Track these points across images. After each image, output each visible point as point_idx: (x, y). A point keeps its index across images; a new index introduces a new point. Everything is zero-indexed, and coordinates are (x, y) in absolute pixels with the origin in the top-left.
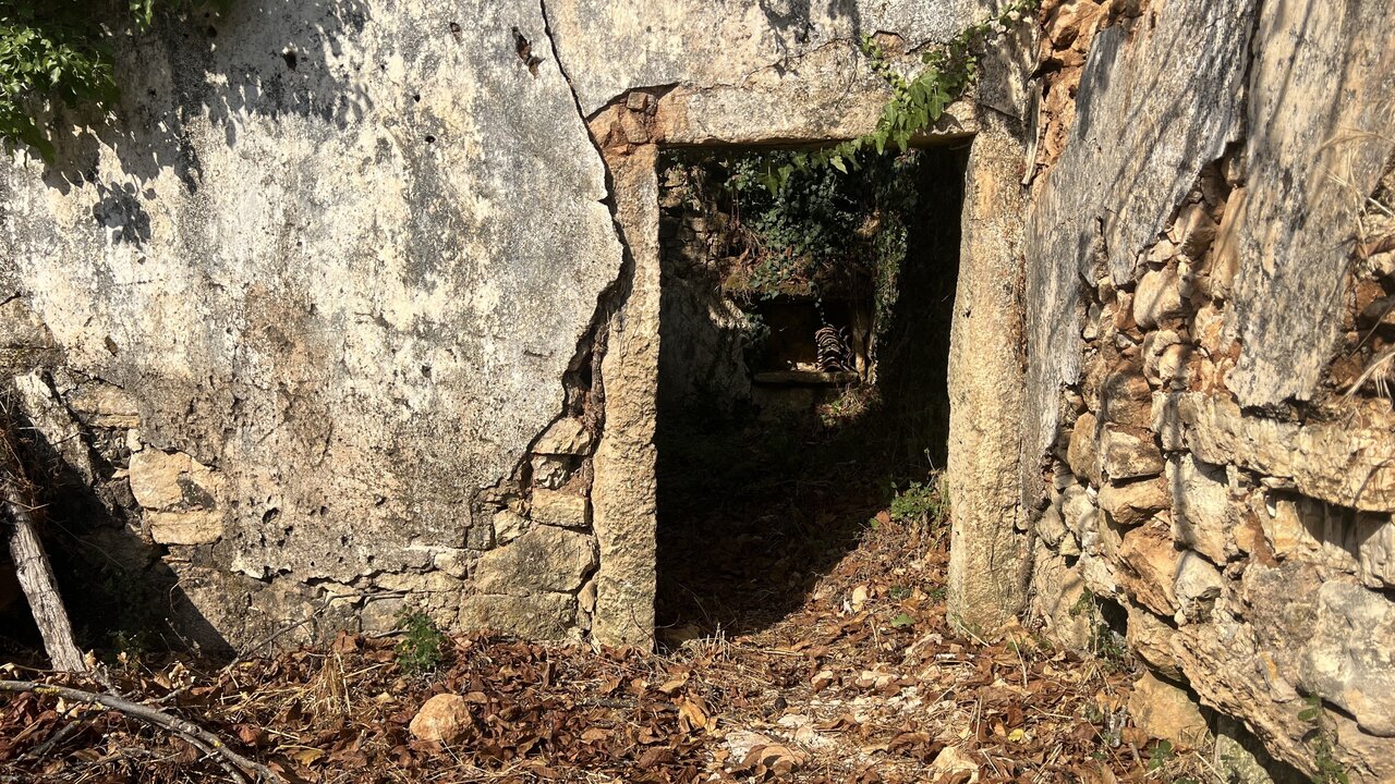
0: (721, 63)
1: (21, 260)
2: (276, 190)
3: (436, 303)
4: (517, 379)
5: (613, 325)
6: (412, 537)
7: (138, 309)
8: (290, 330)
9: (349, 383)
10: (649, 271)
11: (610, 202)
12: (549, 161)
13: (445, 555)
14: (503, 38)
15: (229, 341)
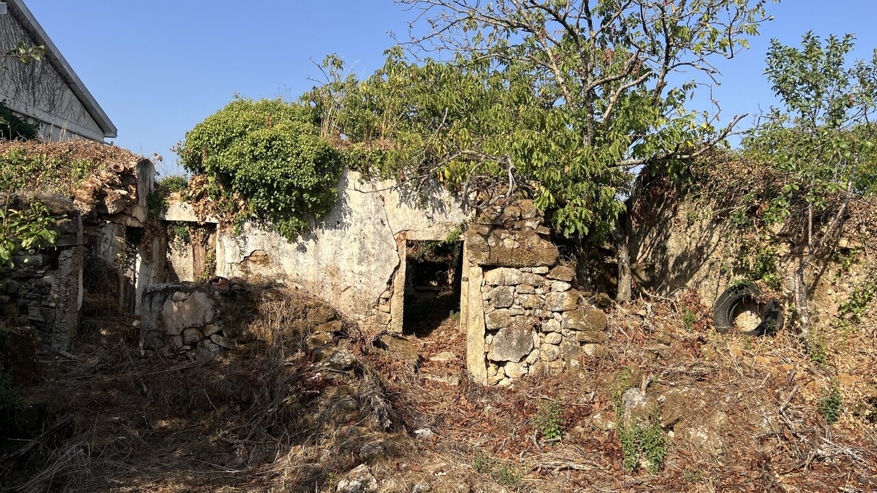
0: (419, 226)
1: (281, 258)
2: (333, 246)
3: (363, 268)
4: (378, 283)
5: (396, 273)
6: (356, 313)
7: (304, 268)
8: (334, 273)
9: (345, 283)
10: (404, 263)
11: (397, 251)
12: (386, 243)
13: (362, 317)
14: (379, 220)
15: (322, 274)
